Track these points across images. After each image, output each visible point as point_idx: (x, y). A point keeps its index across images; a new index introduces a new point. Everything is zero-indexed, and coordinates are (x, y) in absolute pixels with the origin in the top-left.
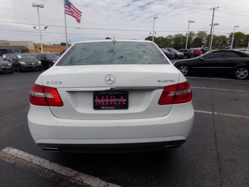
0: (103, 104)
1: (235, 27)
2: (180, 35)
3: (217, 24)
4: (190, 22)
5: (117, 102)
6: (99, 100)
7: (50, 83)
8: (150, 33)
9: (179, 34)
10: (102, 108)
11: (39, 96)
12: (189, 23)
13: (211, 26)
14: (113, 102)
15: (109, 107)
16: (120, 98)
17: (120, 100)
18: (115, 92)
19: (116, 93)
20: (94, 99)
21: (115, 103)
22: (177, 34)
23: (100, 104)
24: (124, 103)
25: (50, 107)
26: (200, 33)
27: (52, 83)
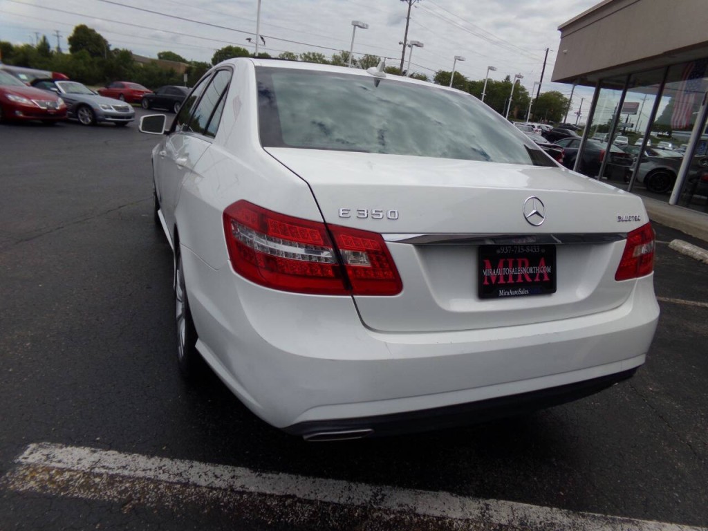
0: (502, 281)
1: (456, 59)
2: (317, 57)
3: (418, 45)
4: (356, 25)
5: (532, 276)
6: (493, 271)
7: (354, 214)
8: (249, 39)
9: (314, 54)
10: (501, 293)
11: (297, 259)
12: (355, 29)
13: (402, 46)
14: (523, 276)
15: (517, 290)
16: (537, 265)
17: (538, 270)
18: (530, 249)
19: (532, 250)
20: (481, 268)
21: (529, 280)
22: (309, 53)
23: (493, 282)
24: (546, 279)
25: (355, 297)
26: (368, 58)
27: (361, 214)
